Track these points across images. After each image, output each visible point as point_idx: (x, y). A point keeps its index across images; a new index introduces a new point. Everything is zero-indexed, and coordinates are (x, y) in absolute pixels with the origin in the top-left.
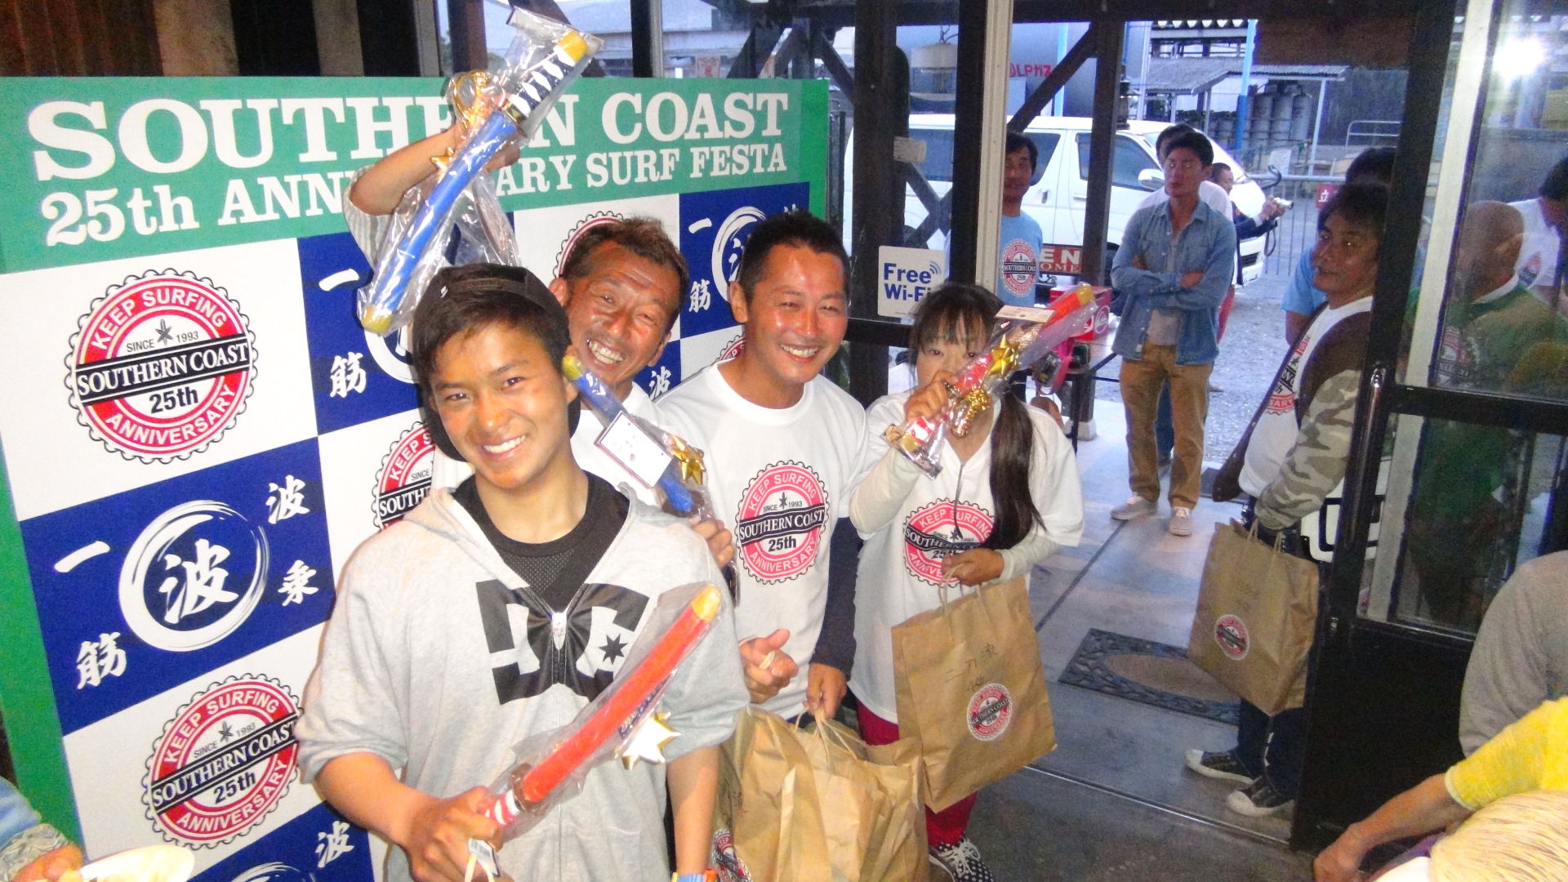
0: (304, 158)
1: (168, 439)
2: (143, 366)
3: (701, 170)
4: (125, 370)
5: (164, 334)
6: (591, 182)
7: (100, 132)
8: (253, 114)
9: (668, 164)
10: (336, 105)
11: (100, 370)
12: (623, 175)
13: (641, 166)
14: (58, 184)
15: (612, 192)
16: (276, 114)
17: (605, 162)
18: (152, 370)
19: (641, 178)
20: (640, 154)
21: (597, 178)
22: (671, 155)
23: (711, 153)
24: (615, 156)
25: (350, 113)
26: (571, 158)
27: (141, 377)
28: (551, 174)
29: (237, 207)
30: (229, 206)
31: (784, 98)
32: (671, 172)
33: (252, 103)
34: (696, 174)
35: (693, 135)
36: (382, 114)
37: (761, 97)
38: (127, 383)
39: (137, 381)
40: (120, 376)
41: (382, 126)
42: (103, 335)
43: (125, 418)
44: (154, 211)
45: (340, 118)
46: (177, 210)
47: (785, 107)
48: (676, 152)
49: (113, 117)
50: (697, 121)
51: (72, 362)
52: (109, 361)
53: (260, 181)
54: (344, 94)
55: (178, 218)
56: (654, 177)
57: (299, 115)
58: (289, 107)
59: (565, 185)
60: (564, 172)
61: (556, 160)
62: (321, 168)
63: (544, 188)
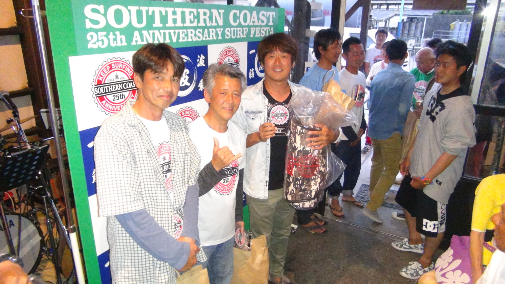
0: (154, 25)
1: (117, 109)
2: (111, 86)
3: (253, 35)
4: (107, 87)
5: (117, 77)
6: (226, 37)
7: (102, 14)
8: (142, 11)
9: (245, 32)
10: (163, 9)
11: (100, 87)
12: (234, 35)
13: (238, 33)
14: (91, 30)
15: (231, 40)
16: (147, 11)
17: (230, 31)
18: (114, 88)
19: (238, 37)
20: (238, 29)
21: (228, 36)
22: (246, 30)
23: (256, 30)
24: (232, 29)
25: (166, 12)
26: (222, 29)
27: (111, 90)
28: (217, 34)
29: (136, 39)
30: (134, 39)
31: (274, 13)
32: (246, 35)
33: (142, 8)
34: (252, 36)
35: (251, 24)
36: (174, 13)
37: (269, 13)
38: (107, 91)
39: (110, 91)
40: (106, 89)
41: (174, 17)
42: (102, 76)
43: (107, 102)
44: (115, 39)
45: (164, 14)
46: (121, 39)
47: (274, 16)
48: (247, 29)
49: (106, 10)
50: (252, 20)
51: (93, 84)
52: (102, 84)
53: (143, 32)
54: (165, 6)
55: (121, 42)
56: (242, 37)
57: (153, 12)
58: (151, 9)
59: (220, 38)
60: (220, 33)
61: (218, 30)
62: (158, 29)
63: (215, 38)
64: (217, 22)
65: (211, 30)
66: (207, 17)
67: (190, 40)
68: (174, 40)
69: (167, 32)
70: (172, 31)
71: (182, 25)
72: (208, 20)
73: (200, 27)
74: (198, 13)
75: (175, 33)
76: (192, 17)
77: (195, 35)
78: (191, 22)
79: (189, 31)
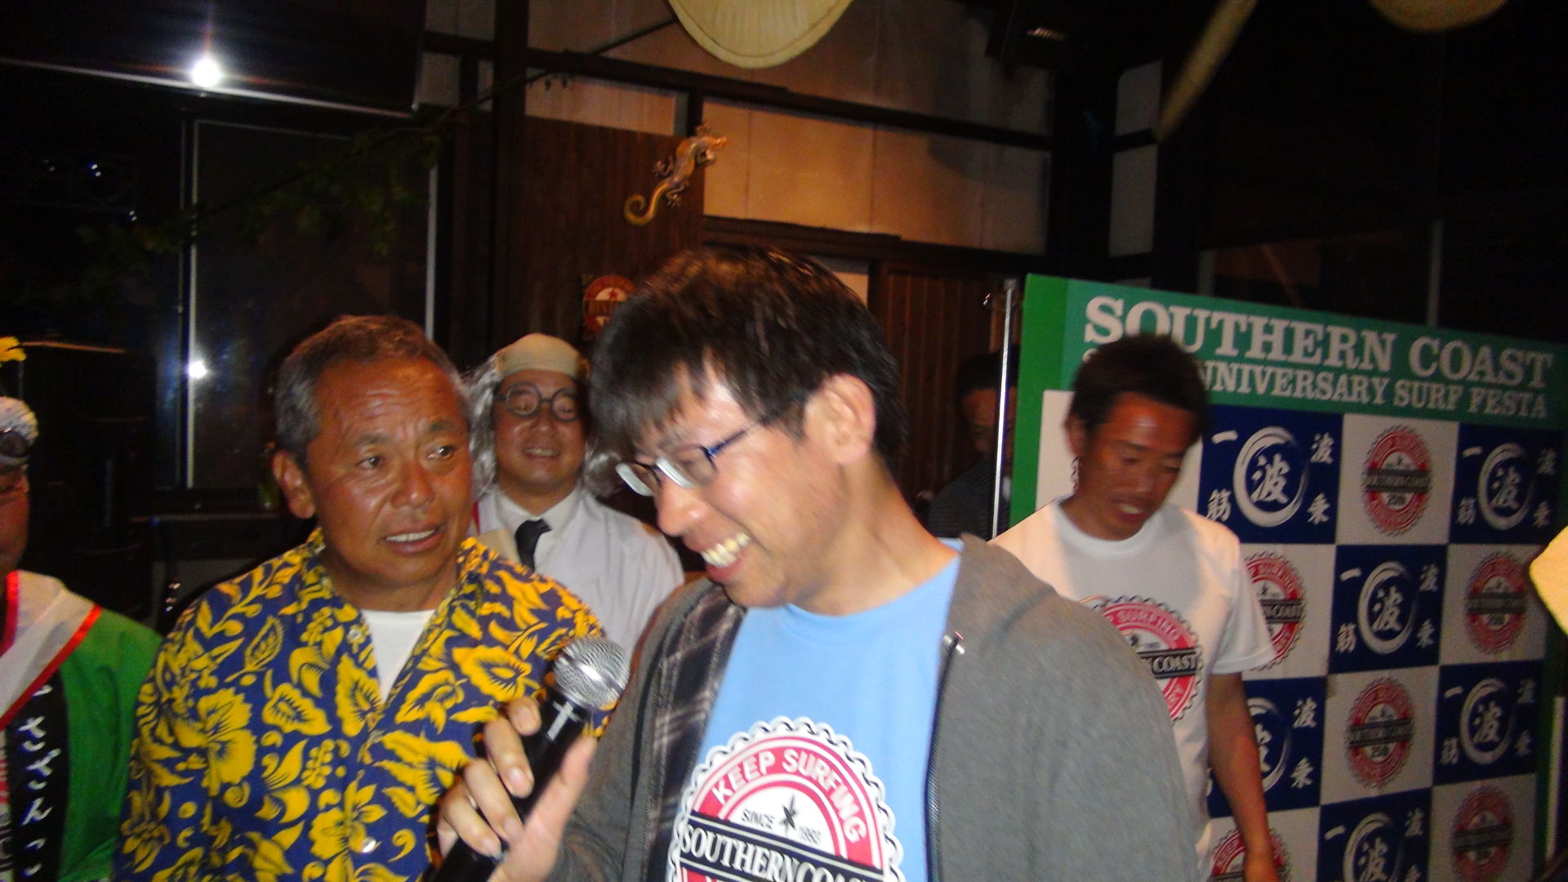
3: (1477, 407)
6: (1396, 402)
7: (1118, 317)
8: (1196, 318)
9: (1453, 398)
10: (1243, 319)
12: (1419, 400)
13: (1433, 397)
15: (1408, 412)
16: (1208, 321)
17: (1408, 388)
19: (1431, 405)
20: (1434, 386)
21: (1402, 399)
22: (1456, 391)
23: (1486, 394)
24: (1416, 385)
25: (1250, 326)
26: (1386, 381)
28: (1371, 390)
32: (1455, 405)
33: (1197, 312)
34: (1473, 409)
35: (1473, 377)
36: (1268, 330)
37: (1531, 355)
41: (1268, 338)
45: (1243, 328)
47: (1549, 366)
48: (1460, 389)
50: (1477, 368)
54: (1250, 313)
56: (1442, 406)
57: (1221, 323)
58: (1217, 316)
59: (1379, 400)
60: (1380, 390)
61: (1376, 381)
62: (1228, 360)
63: (1365, 399)
64: (1373, 359)
65: (1356, 379)
66: (1348, 347)
67: (1298, 394)
68: (1261, 388)
69: (1246, 369)
70: (1258, 369)
71: (1283, 358)
72: (1350, 354)
73: (1329, 369)
74: (1327, 336)
75: (1264, 373)
76: (1310, 342)
77: (1314, 386)
78: (1307, 354)
79: (1301, 373)
